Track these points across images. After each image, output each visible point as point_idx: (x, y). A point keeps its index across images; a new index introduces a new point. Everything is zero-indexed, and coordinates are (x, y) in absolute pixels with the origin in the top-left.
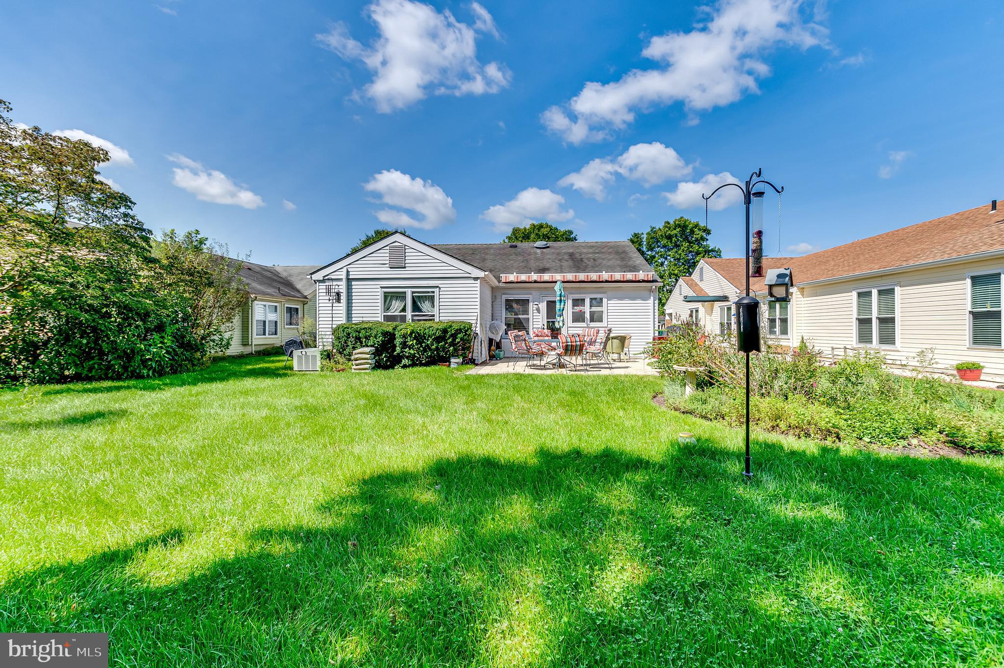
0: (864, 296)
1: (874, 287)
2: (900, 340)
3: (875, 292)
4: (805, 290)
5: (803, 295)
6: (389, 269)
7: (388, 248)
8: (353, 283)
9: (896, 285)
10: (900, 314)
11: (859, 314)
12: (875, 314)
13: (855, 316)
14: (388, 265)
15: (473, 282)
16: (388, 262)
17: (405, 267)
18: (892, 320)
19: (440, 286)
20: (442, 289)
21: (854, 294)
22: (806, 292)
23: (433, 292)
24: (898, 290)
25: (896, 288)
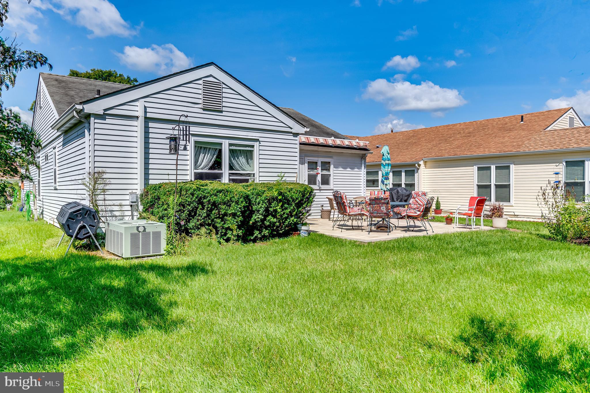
0: (484, 170)
1: (493, 164)
2: (514, 199)
3: (493, 168)
4: (427, 163)
5: (425, 167)
6: (202, 111)
7: (200, 82)
8: (151, 125)
9: (512, 164)
10: (514, 183)
11: (478, 182)
12: (493, 182)
13: (476, 182)
14: (200, 106)
15: (292, 138)
16: (200, 101)
17: (221, 112)
18: (508, 186)
19: (261, 139)
20: (262, 144)
21: (475, 168)
22: (428, 164)
23: (253, 146)
24: (512, 167)
25: (511, 166)
